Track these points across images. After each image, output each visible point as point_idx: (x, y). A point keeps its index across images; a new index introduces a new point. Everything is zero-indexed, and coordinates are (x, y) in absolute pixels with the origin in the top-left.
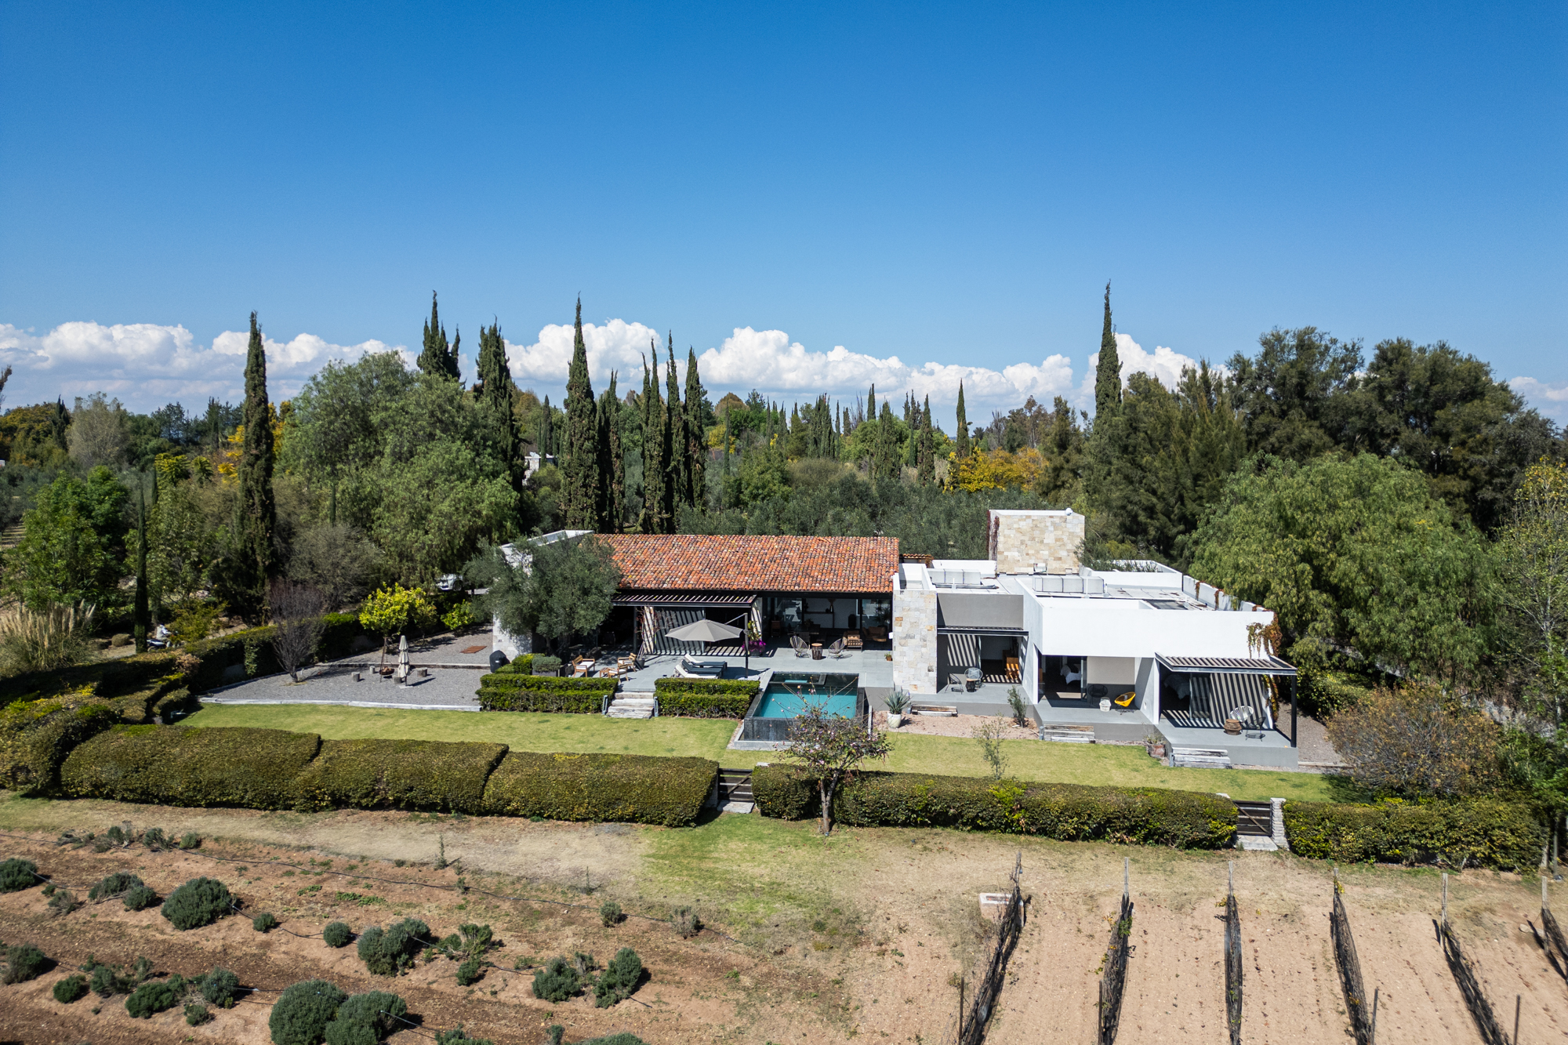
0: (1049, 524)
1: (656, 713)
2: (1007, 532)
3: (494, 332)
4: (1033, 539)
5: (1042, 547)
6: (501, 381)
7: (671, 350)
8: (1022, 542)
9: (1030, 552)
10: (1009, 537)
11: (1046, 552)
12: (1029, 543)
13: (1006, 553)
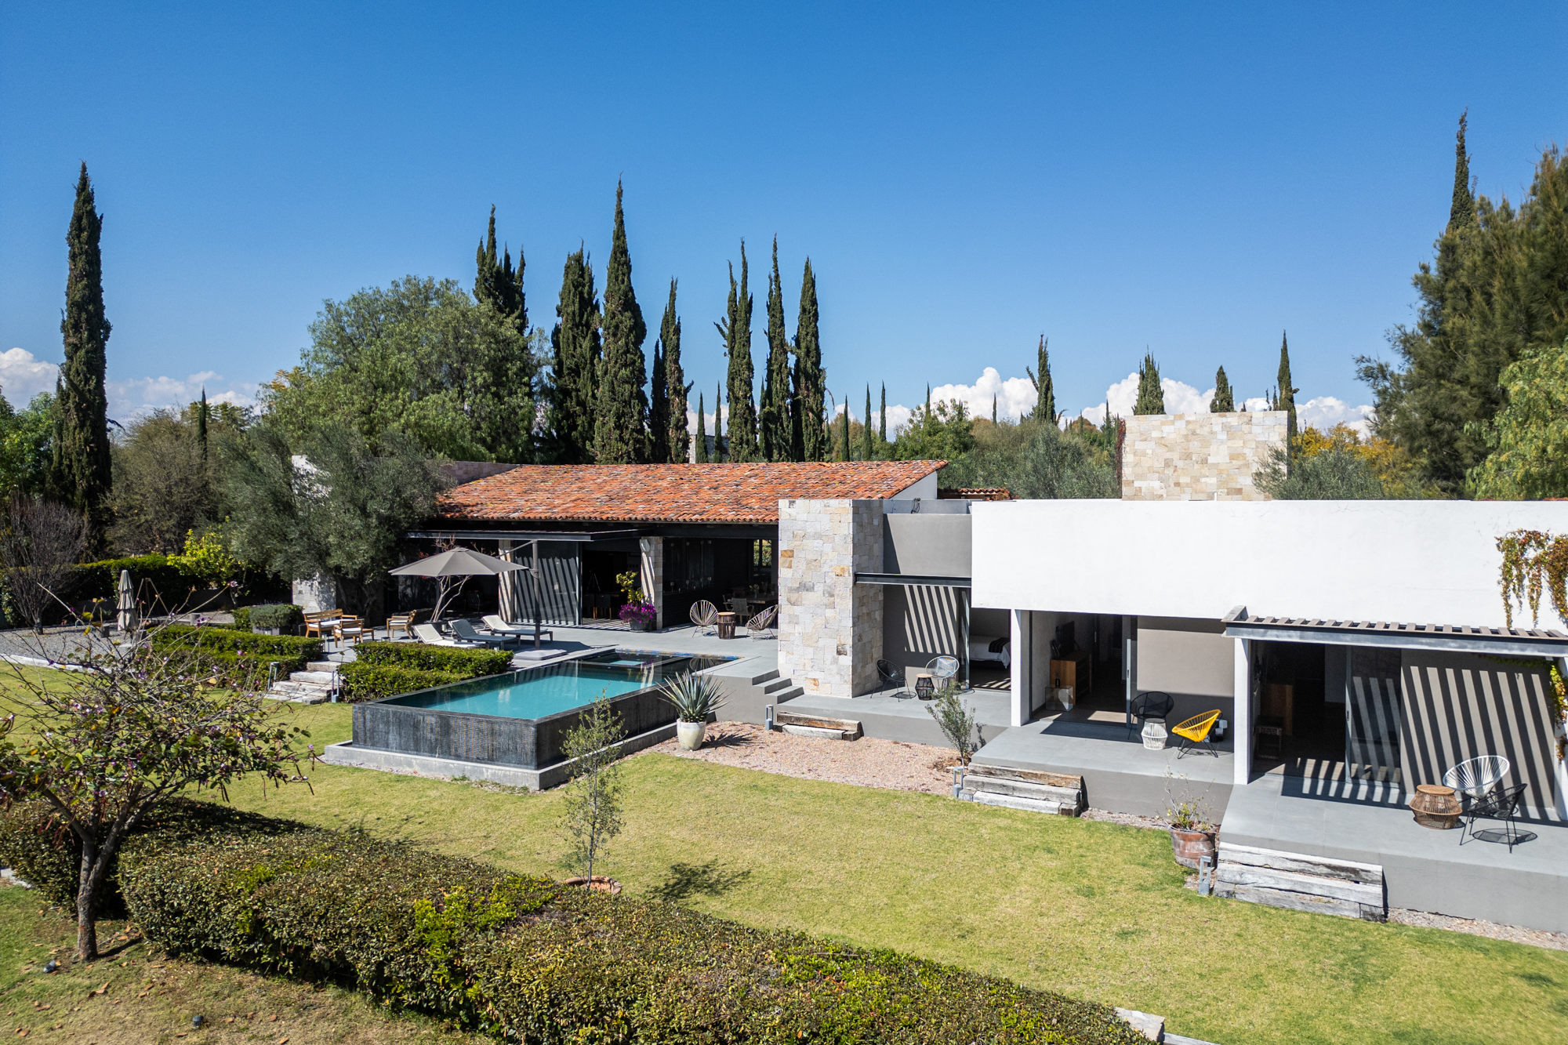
0: (1217, 428)
1: (334, 697)
2: (1139, 446)
3: (579, 259)
4: (1187, 456)
5: (1205, 471)
7: (775, 259)
8: (1168, 463)
9: (1184, 480)
10: (1144, 454)
11: (1213, 480)
12: (1180, 464)
13: (1137, 484)
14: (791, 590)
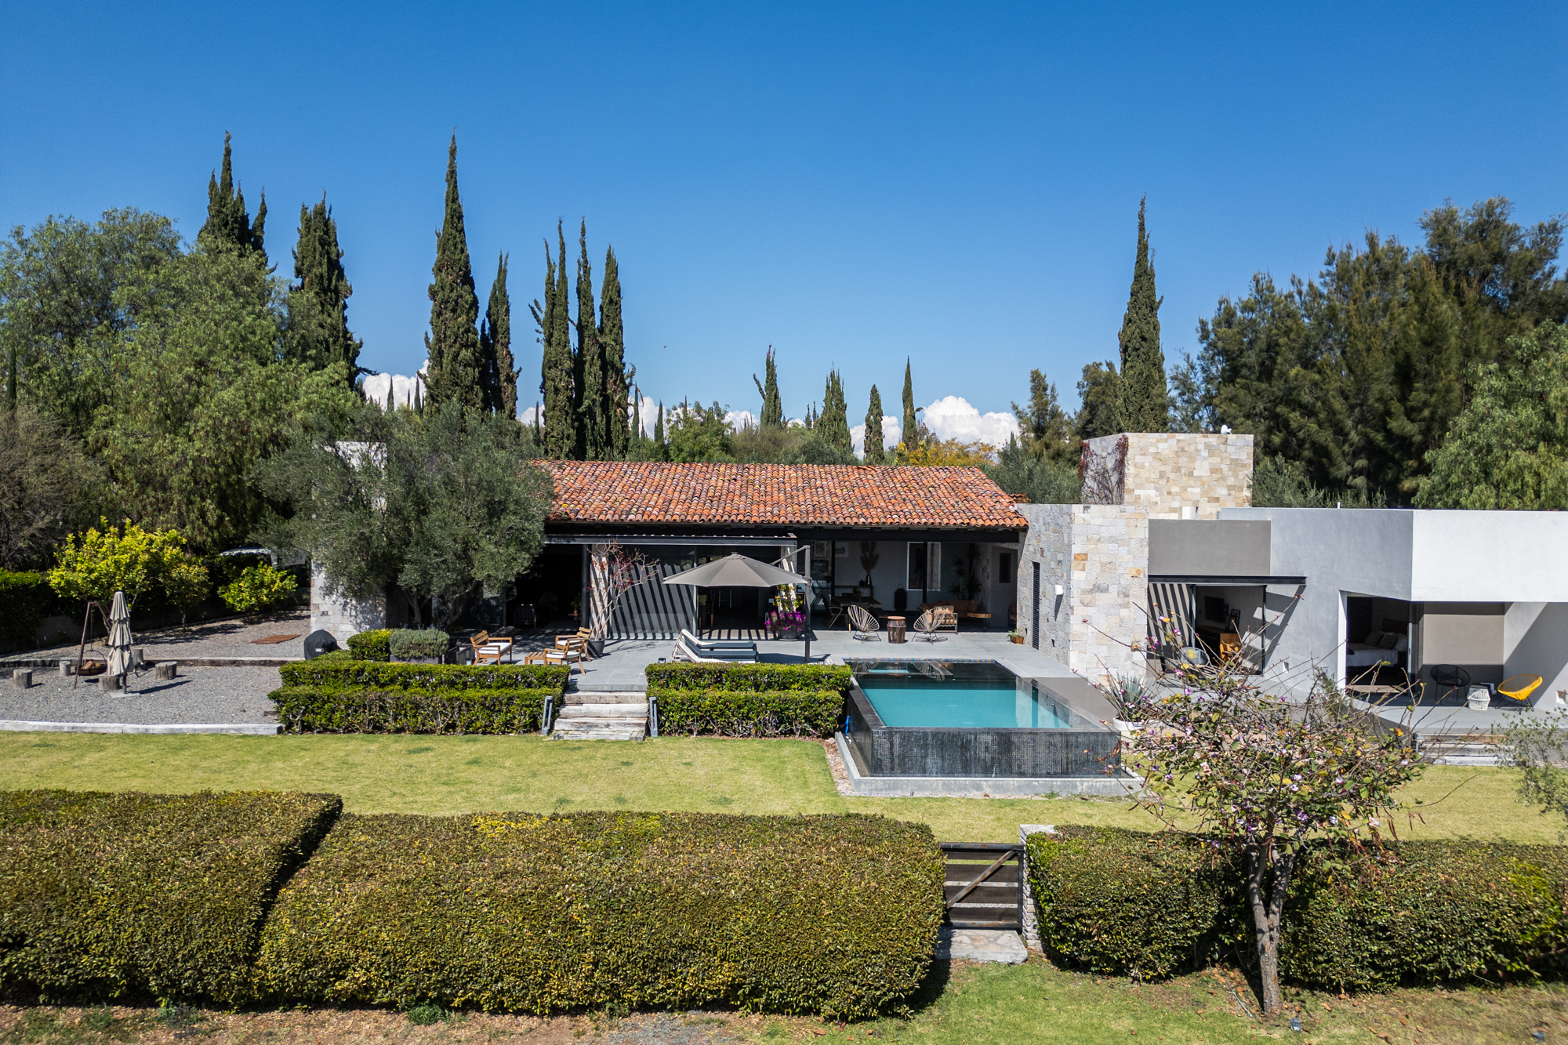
0: (1201, 447)
1: (654, 730)
2: (1139, 459)
3: (320, 212)
4: (1178, 470)
5: (1191, 482)
6: (330, 280)
7: (583, 244)
8: (1162, 475)
9: (1175, 489)
10: (1143, 467)
11: (1197, 490)
12: (1172, 476)
13: (1137, 492)
14: (1084, 592)
